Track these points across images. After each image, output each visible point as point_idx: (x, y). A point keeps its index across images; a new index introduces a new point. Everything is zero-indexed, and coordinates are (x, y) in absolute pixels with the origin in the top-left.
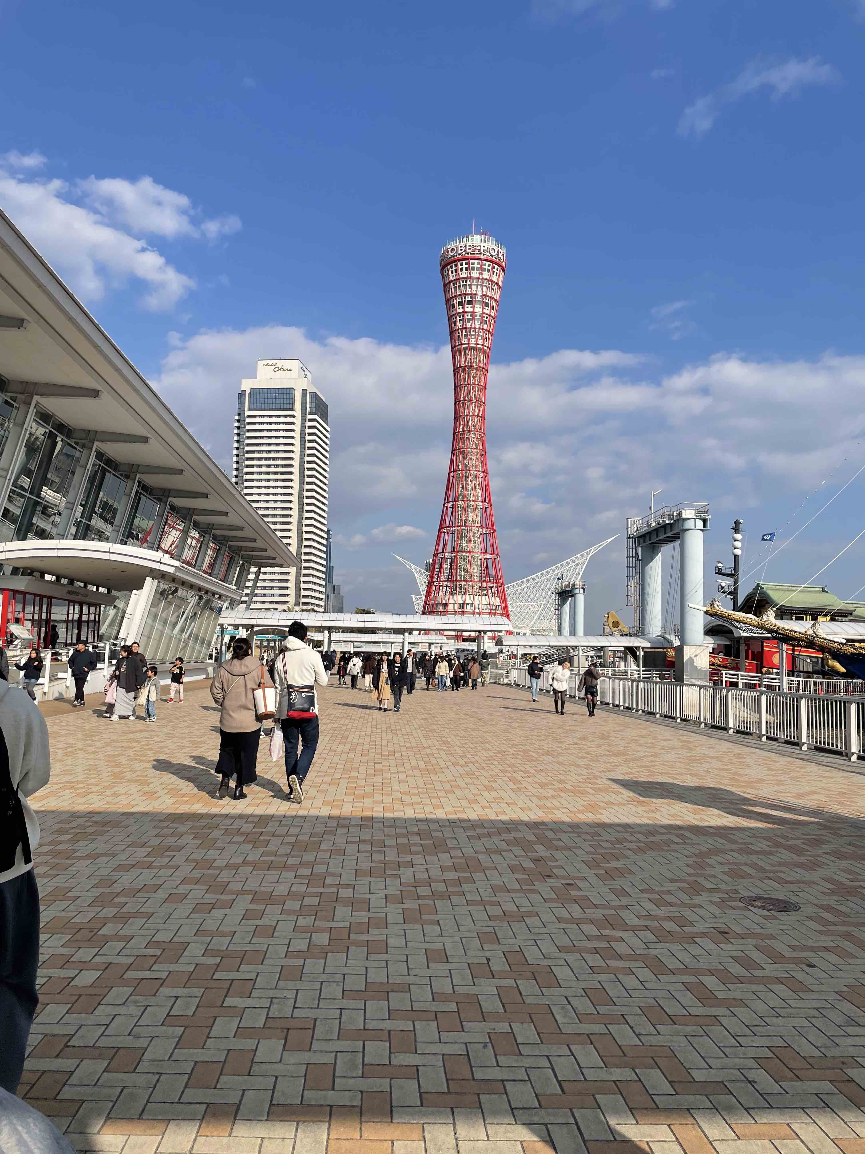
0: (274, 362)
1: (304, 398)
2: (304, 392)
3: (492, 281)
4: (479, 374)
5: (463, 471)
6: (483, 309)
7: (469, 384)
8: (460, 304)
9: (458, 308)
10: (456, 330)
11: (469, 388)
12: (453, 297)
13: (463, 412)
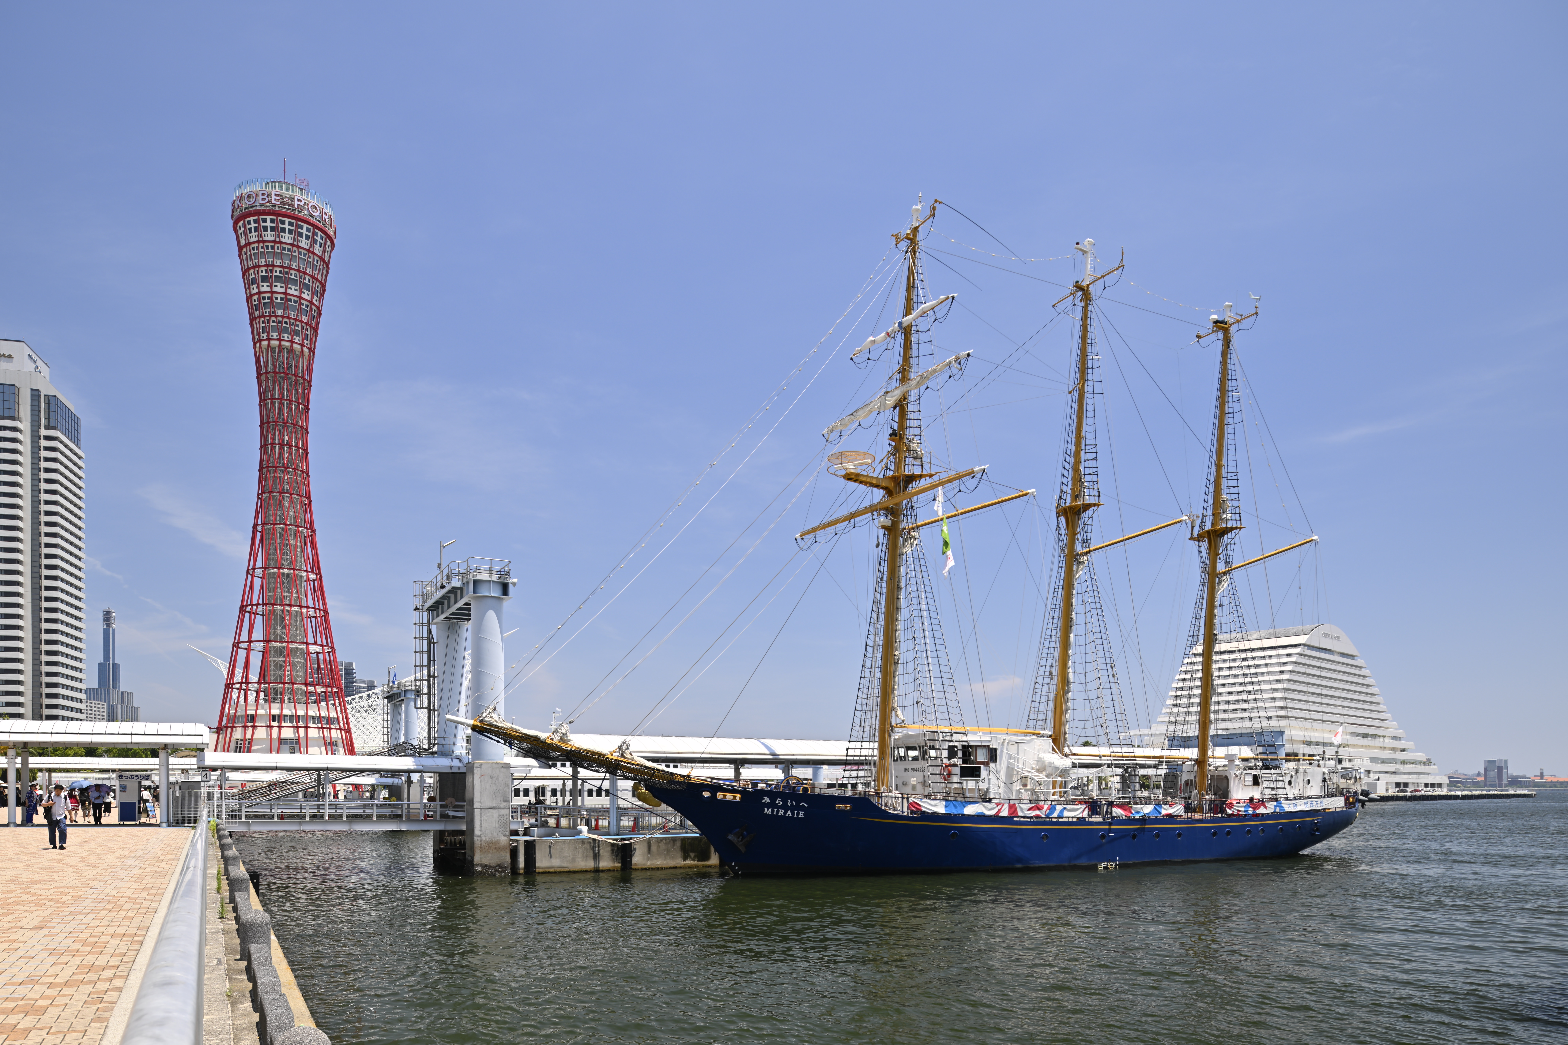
1: (36, 403)
2: (35, 394)
3: (314, 254)
4: (296, 386)
5: (274, 524)
6: (301, 292)
7: (281, 399)
8: (264, 279)
9: (261, 284)
10: (260, 317)
11: (281, 404)
12: (254, 267)
13: (274, 439)
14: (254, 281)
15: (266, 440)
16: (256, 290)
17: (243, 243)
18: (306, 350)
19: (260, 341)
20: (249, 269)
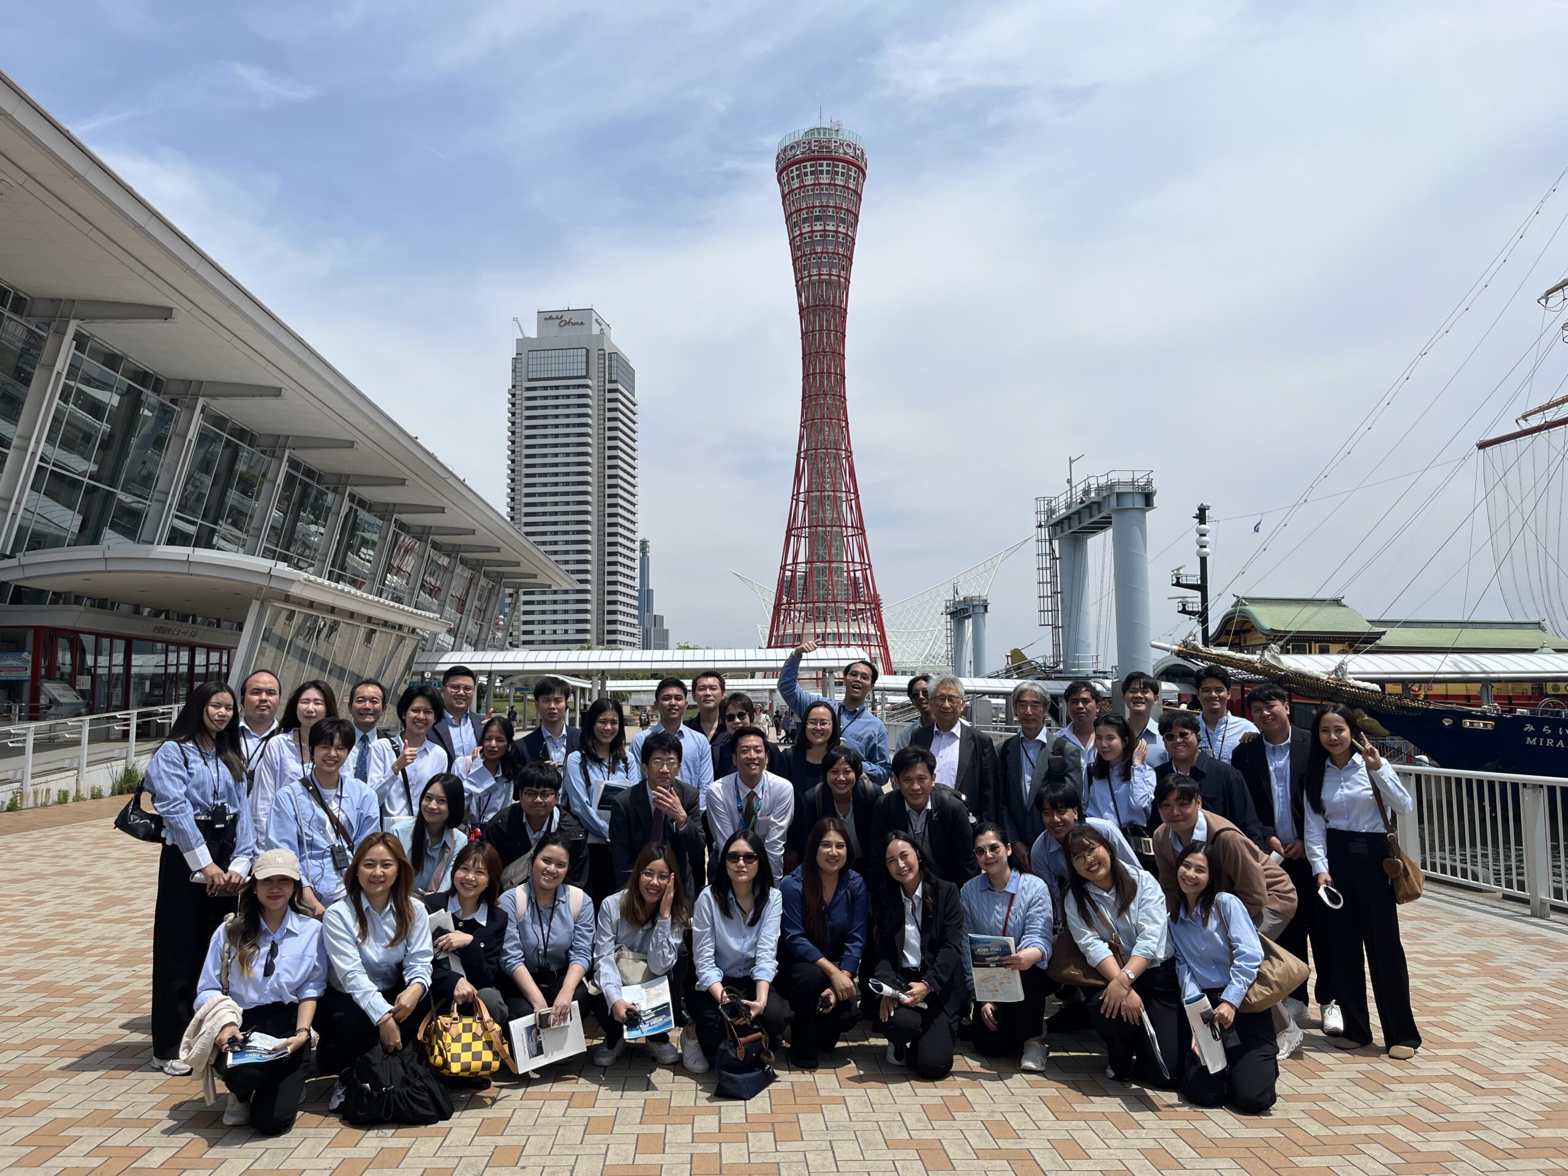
0: (560, 314)
1: (602, 361)
2: (601, 353)
4: (834, 316)
5: (816, 449)
6: (838, 226)
7: (821, 330)
8: (805, 220)
9: (803, 226)
11: (821, 335)
12: (796, 211)
13: (814, 369)
14: (796, 224)
15: (808, 371)
17: (786, 191)
18: (842, 280)
20: (792, 214)
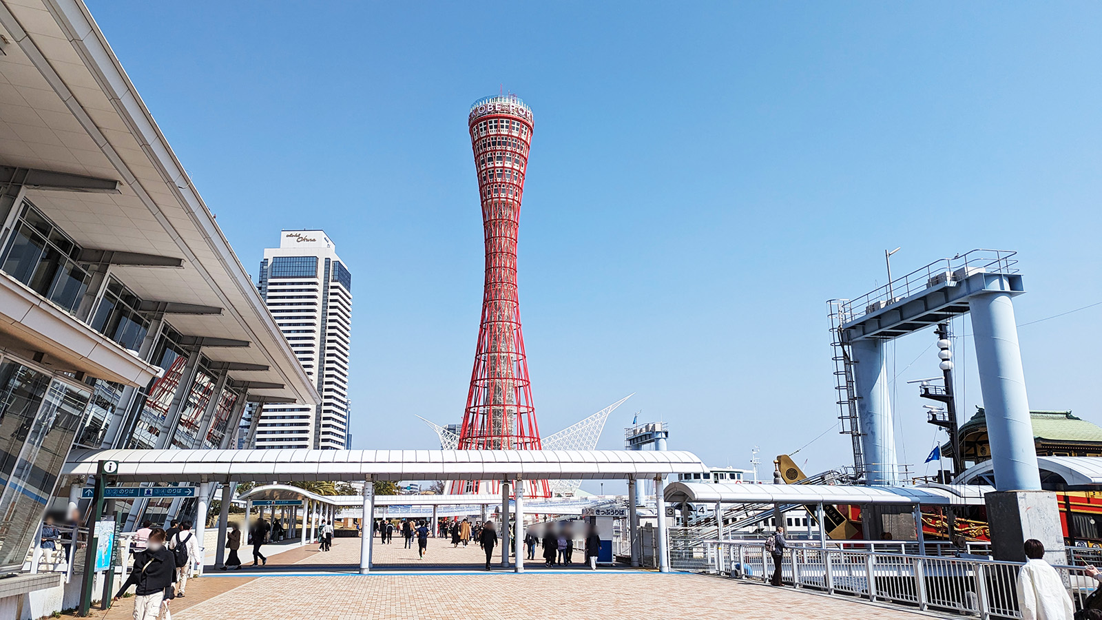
0: (298, 233)
1: (328, 266)
2: (328, 261)
6: (513, 165)
8: (490, 159)
9: (488, 163)
10: (487, 184)
13: (495, 263)
16: (484, 168)
17: (476, 139)
18: (515, 202)
19: (486, 200)
